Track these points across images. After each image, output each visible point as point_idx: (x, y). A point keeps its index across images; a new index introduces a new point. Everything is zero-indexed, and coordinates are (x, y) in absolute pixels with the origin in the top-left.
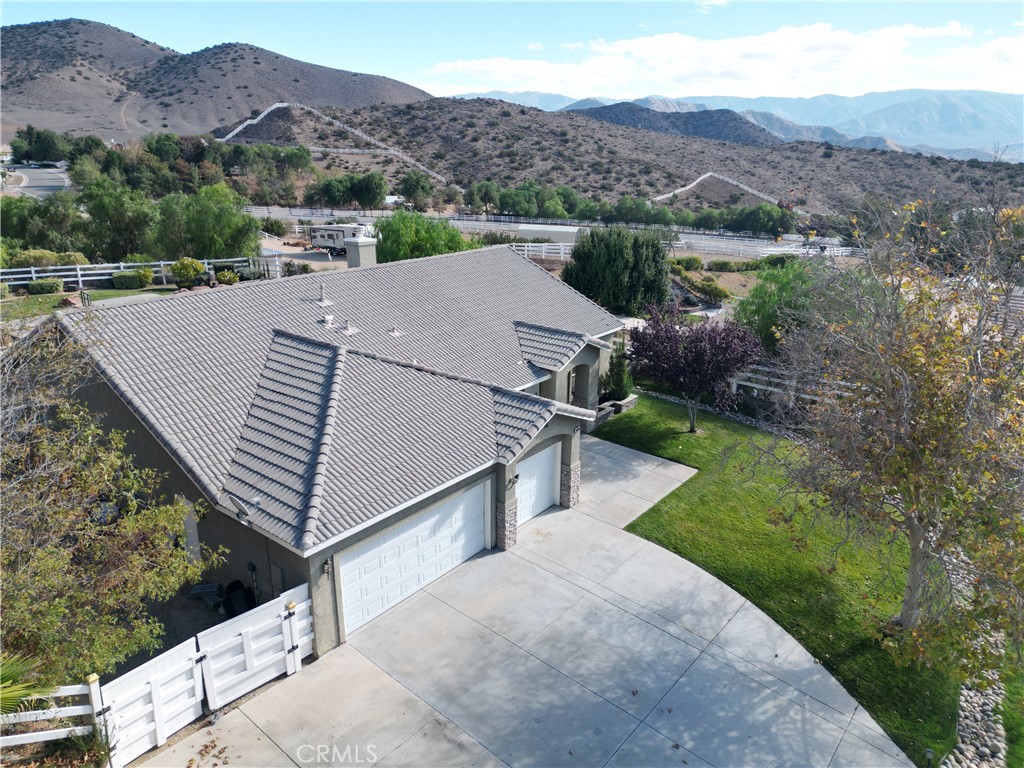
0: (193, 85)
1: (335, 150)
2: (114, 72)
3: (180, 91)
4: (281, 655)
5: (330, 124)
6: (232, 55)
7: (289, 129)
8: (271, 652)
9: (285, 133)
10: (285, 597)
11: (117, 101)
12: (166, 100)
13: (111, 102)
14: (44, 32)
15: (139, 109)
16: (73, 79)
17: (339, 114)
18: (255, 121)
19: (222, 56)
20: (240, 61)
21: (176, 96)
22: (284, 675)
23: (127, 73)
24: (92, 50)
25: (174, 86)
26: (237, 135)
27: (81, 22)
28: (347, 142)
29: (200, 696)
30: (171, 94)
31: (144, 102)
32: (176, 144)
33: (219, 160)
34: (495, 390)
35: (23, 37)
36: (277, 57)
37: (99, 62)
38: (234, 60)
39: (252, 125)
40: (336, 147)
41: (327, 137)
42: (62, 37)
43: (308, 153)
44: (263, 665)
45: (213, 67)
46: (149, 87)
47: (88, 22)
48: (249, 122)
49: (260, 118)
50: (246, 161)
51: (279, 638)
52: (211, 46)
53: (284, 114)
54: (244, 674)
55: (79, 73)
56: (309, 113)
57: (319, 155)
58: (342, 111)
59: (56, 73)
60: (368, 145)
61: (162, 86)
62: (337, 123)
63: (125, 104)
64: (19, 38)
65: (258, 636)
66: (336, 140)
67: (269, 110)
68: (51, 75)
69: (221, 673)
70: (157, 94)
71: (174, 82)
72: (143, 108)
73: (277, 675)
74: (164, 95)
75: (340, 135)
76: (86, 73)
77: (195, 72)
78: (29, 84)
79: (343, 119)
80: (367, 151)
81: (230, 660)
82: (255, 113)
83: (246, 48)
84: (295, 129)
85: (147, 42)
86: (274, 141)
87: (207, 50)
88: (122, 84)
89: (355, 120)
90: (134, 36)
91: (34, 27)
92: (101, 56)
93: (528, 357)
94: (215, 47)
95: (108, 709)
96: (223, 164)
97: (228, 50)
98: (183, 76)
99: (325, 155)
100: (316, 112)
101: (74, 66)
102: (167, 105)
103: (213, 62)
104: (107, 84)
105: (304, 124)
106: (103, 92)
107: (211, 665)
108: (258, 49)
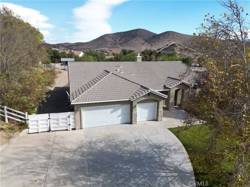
0: (158, 41)
1: (184, 53)
2: (143, 39)
3: (155, 42)
4: (67, 125)
5: (184, 47)
6: (168, 34)
7: (174, 48)
8: (65, 124)
9: (172, 49)
10: (69, 113)
11: (143, 44)
12: (152, 44)
13: (142, 45)
14: (133, 32)
15: (146, 46)
16: (136, 40)
17: (187, 45)
18: (167, 47)
19: (166, 34)
20: (169, 35)
21: (154, 43)
22: (67, 130)
23: (146, 39)
24: (140, 35)
25: (154, 41)
26: (162, 50)
27: (140, 29)
28: (187, 51)
29: (49, 126)
30: (153, 43)
31: (148, 44)
32: (147, 51)
33: (155, 55)
34: (142, 86)
35: (129, 33)
36: (178, 33)
37: (141, 37)
38: (168, 35)
39: (166, 48)
40: (184, 52)
41: (182, 50)
42: (136, 32)
43: (176, 53)
44: (63, 126)
45: (163, 37)
46: (149, 41)
47: (141, 29)
48: (165, 47)
49: (168, 46)
50: (161, 55)
51: (66, 121)
52: (164, 32)
53: (174, 45)
54: (58, 126)
55: (137, 39)
56: (180, 44)
57: (179, 54)
58: (188, 44)
59: (133, 39)
60: (193, 52)
61: (152, 41)
62: (186, 47)
63: (144, 45)
64: (128, 33)
65: (62, 119)
66: (185, 51)
67: (171, 44)
68: (132, 40)
69: (54, 123)
70: (151, 43)
71: (155, 40)
72: (147, 46)
73: (66, 129)
74: (152, 43)
75: (186, 49)
76: (138, 39)
77: (159, 38)
78: (128, 42)
79: (188, 46)
80: (192, 53)
81: (55, 121)
82: (168, 45)
83: (172, 32)
84: (175, 48)
85: (151, 32)
86: (170, 51)
87: (163, 33)
88: (145, 41)
89: (191, 46)
90: (149, 31)
91: (131, 31)
92: (142, 36)
93: (165, 84)
94: (165, 32)
95: (29, 120)
96: (156, 56)
97: (167, 33)
98: (157, 39)
99: (181, 54)
100: (181, 44)
101: (136, 38)
102: (152, 45)
103: (163, 35)
104: (142, 41)
105: (178, 47)
106: (140, 43)
107: (52, 121)
108: (174, 32)
